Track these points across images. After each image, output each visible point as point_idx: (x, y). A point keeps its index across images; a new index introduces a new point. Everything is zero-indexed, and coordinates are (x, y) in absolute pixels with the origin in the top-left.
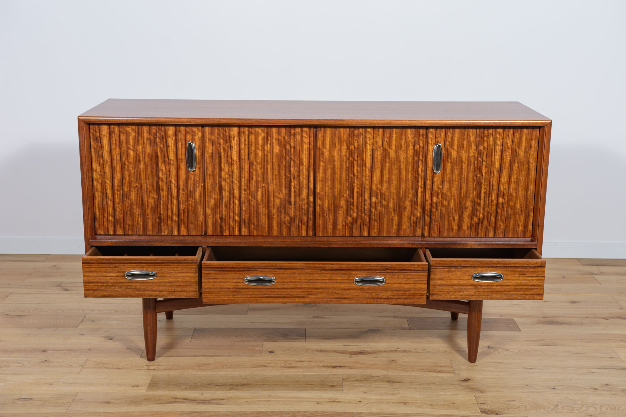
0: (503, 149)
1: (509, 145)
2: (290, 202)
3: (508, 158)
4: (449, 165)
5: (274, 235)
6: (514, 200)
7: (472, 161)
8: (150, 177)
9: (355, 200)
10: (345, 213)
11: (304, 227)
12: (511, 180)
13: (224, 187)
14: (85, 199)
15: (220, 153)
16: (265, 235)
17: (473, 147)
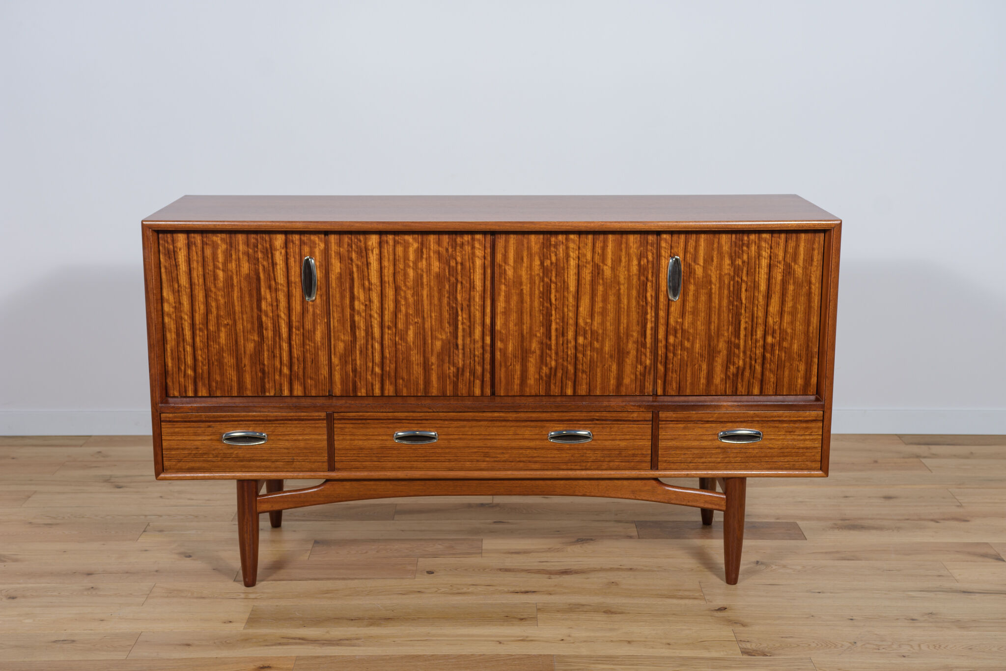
0: (772, 263)
1: (781, 258)
2: (457, 345)
3: (779, 277)
4: (692, 288)
5: (433, 395)
6: (789, 339)
7: (726, 282)
8: (248, 310)
9: (553, 342)
10: (538, 361)
11: (478, 382)
12: (784, 309)
13: (358, 324)
14: (152, 343)
15: (351, 274)
16: (419, 395)
17: (727, 261)
